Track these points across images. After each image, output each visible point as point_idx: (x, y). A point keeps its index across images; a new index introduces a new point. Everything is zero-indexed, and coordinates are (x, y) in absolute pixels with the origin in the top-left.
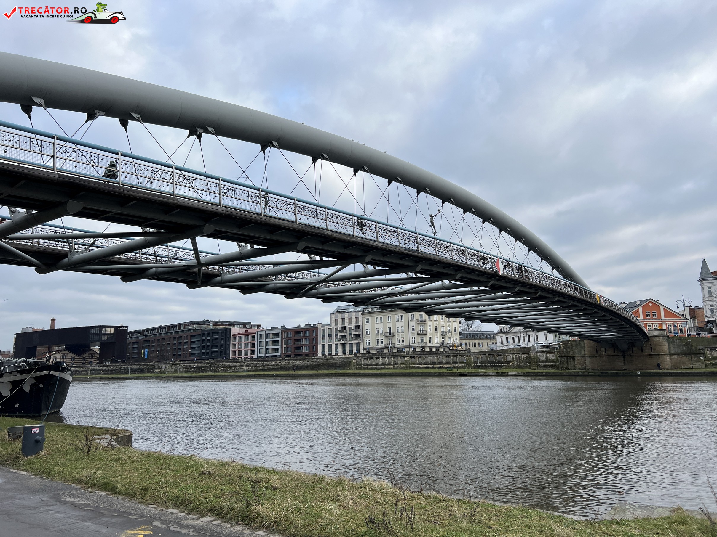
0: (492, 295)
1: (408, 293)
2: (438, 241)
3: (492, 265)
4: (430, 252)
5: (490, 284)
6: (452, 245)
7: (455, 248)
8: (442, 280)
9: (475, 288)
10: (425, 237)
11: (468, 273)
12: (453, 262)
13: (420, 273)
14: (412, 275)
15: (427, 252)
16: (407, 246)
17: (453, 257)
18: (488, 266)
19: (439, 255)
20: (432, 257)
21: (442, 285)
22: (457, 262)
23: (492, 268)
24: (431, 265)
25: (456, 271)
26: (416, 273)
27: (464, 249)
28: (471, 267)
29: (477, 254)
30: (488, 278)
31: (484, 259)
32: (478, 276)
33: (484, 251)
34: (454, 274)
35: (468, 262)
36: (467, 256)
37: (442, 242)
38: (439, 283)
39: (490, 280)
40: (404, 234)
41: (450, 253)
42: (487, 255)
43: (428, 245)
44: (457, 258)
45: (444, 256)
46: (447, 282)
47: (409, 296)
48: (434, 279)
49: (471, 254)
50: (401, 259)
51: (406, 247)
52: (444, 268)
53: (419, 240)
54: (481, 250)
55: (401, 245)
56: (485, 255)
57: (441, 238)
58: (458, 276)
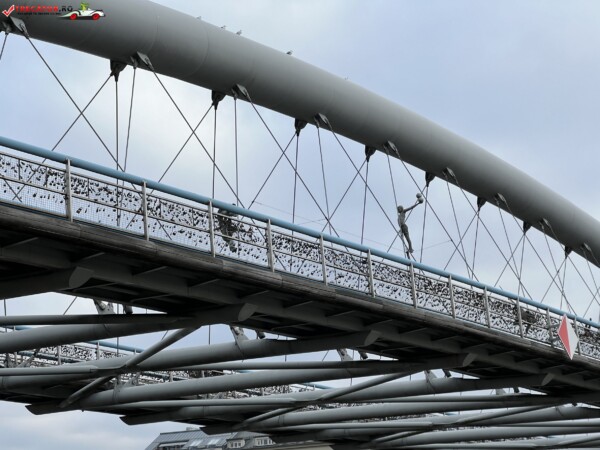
0: (550, 410)
1: (341, 402)
2: (417, 271)
3: (550, 334)
4: (399, 299)
5: (546, 381)
6: (453, 282)
7: (460, 290)
8: (427, 369)
9: (509, 391)
10: (386, 261)
11: (491, 353)
12: (454, 325)
13: (375, 349)
14: (354, 355)
15: (393, 297)
16: (343, 283)
17: (456, 311)
18: (539, 337)
19: (422, 305)
20: (405, 311)
21: (428, 381)
22: (466, 325)
23: (551, 341)
24: (401, 331)
25: (463, 346)
26: (363, 350)
27: (481, 291)
28: (499, 337)
29: (512, 306)
30: (542, 366)
31: (529, 318)
32: (517, 360)
33: (527, 297)
34: (457, 355)
35: (492, 324)
36: (489, 309)
37: (427, 274)
38: (419, 377)
39: (544, 371)
40: (337, 253)
41: (448, 301)
42: (535, 309)
43: (394, 281)
44: (464, 315)
45: (434, 308)
46: (438, 374)
47: (343, 409)
48: (407, 365)
49: (498, 305)
50: (328, 314)
51: (341, 284)
52: (433, 338)
53: (372, 267)
54: (521, 295)
55: (328, 280)
56: (530, 307)
57: (425, 263)
58: (467, 361)
